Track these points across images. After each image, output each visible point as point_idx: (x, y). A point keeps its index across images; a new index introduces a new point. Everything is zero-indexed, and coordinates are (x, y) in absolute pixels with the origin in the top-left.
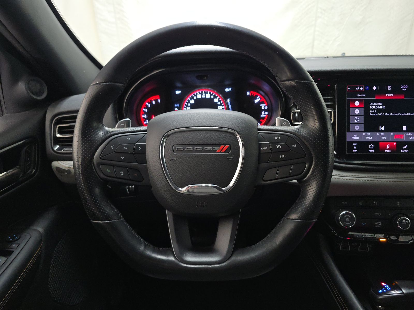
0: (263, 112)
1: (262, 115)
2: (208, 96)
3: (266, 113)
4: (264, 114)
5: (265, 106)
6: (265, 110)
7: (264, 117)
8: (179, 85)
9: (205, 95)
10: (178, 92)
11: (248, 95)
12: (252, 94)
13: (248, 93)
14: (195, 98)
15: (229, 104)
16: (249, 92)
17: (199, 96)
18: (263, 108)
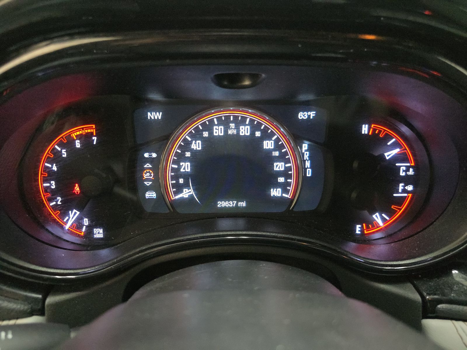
0: (401, 186)
1: (398, 192)
2: (245, 131)
3: (410, 188)
4: (404, 191)
5: (407, 170)
6: (407, 180)
7: (404, 199)
8: (155, 96)
9: (237, 128)
10: (155, 116)
11: (363, 133)
12: (374, 130)
13: (365, 129)
14: (206, 134)
15: (306, 156)
16: (367, 126)
17: (218, 131)
18: (402, 174)
